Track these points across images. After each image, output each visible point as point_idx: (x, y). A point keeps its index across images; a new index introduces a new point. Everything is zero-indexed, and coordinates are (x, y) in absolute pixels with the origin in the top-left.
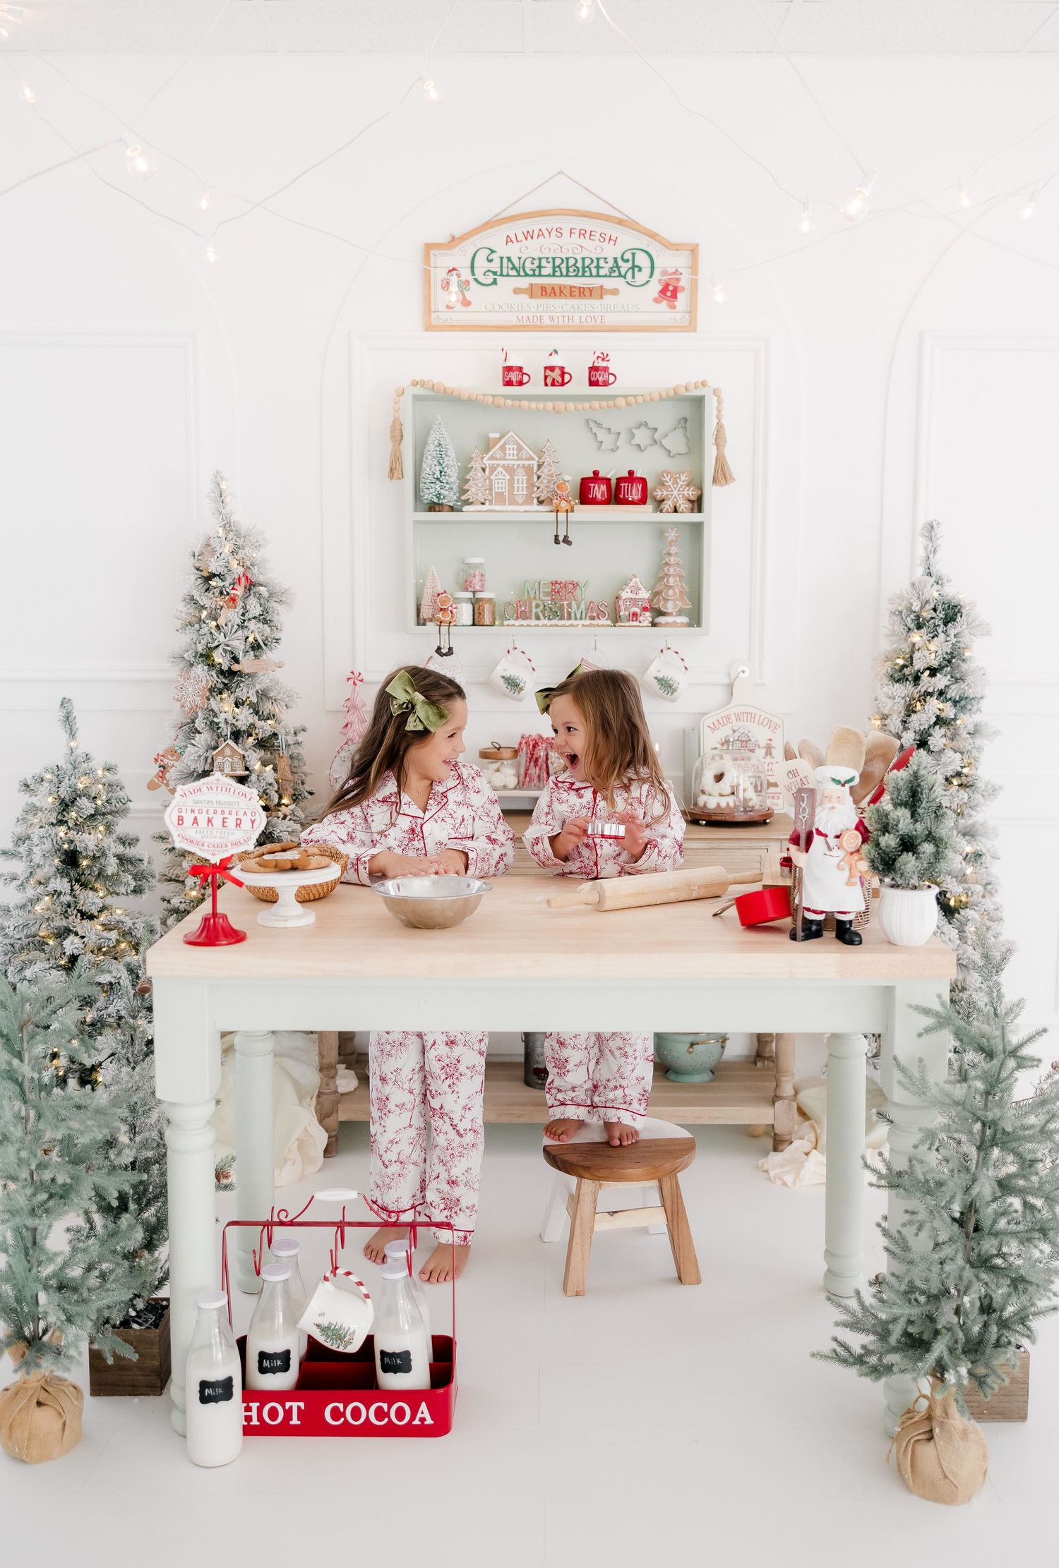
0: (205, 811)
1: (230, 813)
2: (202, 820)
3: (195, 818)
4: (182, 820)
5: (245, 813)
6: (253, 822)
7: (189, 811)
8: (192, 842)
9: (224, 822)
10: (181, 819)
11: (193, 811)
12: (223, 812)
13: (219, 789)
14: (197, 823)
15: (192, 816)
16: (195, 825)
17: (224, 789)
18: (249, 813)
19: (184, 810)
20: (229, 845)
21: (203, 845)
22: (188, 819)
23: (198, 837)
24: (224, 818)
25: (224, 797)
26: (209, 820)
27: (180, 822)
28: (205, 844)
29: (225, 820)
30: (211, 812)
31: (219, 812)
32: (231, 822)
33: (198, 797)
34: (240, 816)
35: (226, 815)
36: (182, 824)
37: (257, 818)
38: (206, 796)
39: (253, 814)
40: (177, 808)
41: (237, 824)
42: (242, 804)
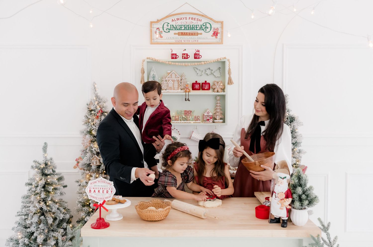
0: (97, 188)
1: (105, 189)
2: (97, 191)
3: (95, 190)
4: (91, 191)
5: (109, 189)
6: (112, 192)
7: (93, 188)
8: (93, 197)
9: (103, 192)
10: (90, 191)
11: (94, 188)
12: (103, 189)
13: (102, 182)
14: (95, 192)
15: (94, 190)
16: (94, 192)
17: (103, 182)
18: (110, 189)
19: (91, 188)
20: (105, 198)
21: (97, 198)
22: (92, 191)
23: (95, 196)
24: (103, 190)
25: (103, 184)
26: (99, 191)
27: (90, 192)
28: (98, 198)
29: (103, 191)
30: (99, 189)
31: (102, 189)
32: (105, 191)
33: (95, 184)
34: (108, 190)
35: (104, 189)
36: (91, 192)
37: (113, 190)
38: (98, 184)
39: (112, 189)
40: (89, 187)
41: (107, 192)
42: (108, 186)
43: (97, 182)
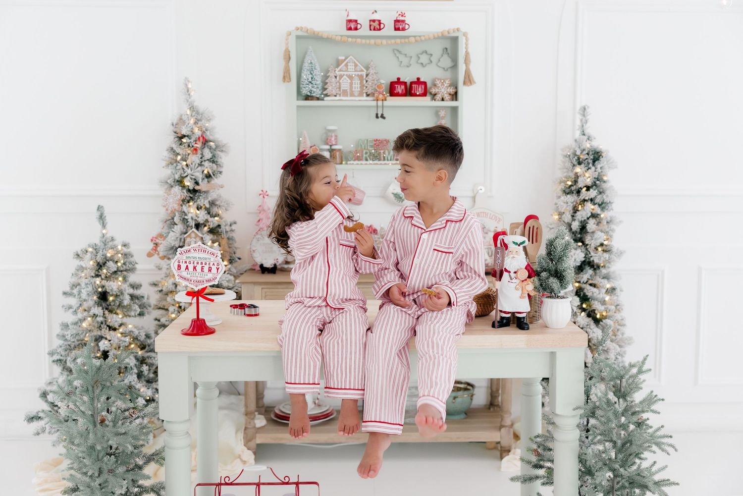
0: (192, 263)
1: (206, 264)
2: (191, 267)
3: (187, 266)
4: (180, 267)
5: (214, 264)
6: (218, 269)
7: (184, 262)
8: (185, 279)
9: (202, 269)
11: (186, 262)
12: (202, 263)
13: (200, 251)
14: (188, 269)
15: (185, 265)
17: (202, 251)
18: (216, 264)
19: (181, 262)
20: (205, 281)
21: (191, 281)
22: (183, 266)
23: (188, 276)
25: (203, 255)
26: (195, 268)
28: (192, 281)
29: (203, 267)
30: (195, 263)
31: (200, 263)
32: (206, 269)
33: (188, 254)
34: (211, 265)
35: (203, 265)
36: (180, 269)
37: (220, 266)
38: (193, 254)
39: (218, 265)
40: (177, 260)
41: (209, 270)
42: (212, 260)
43: (192, 250)
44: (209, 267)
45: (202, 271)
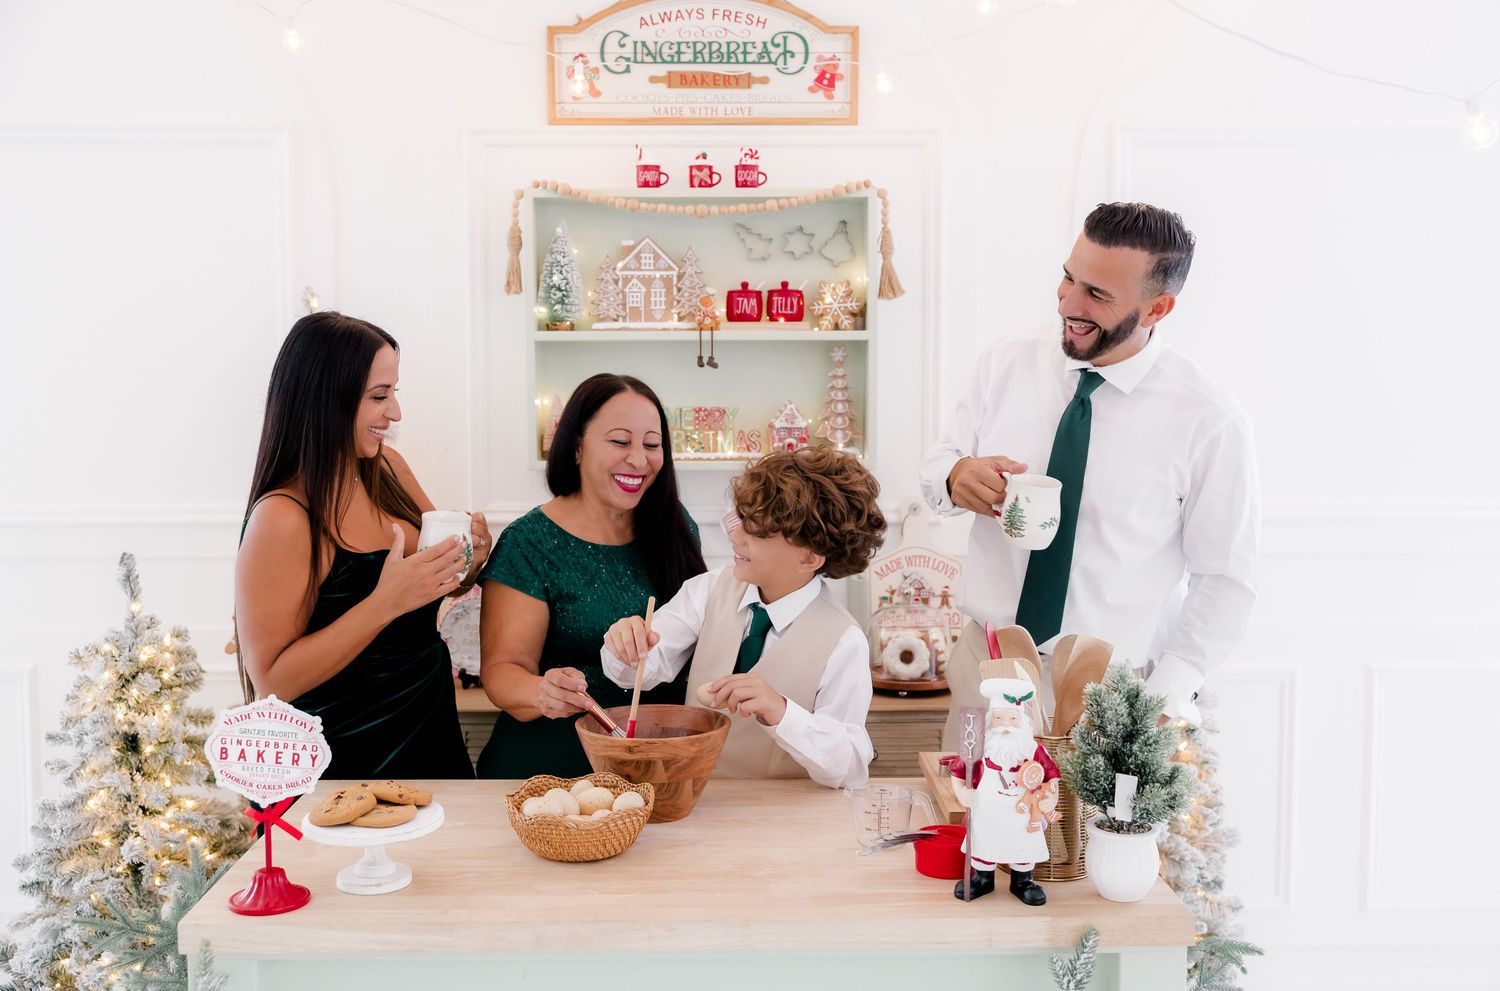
0: (254, 743)
1: (286, 746)
2: (251, 754)
3: (243, 751)
4: (226, 753)
5: (304, 748)
6: (314, 759)
7: (235, 742)
8: (237, 780)
9: (277, 758)
10: (224, 752)
11: (239, 742)
12: (276, 745)
13: (273, 715)
14: (244, 757)
15: (239, 748)
16: (242, 760)
17: (279, 716)
18: (309, 748)
19: (229, 741)
20: (284, 786)
21: (251, 785)
22: (234, 751)
23: (244, 775)
24: (277, 753)
25: (278, 726)
26: (260, 755)
27: (224, 756)
28: (255, 785)
29: (279, 755)
30: (262, 744)
31: (272, 745)
32: (287, 758)
33: (246, 725)
34: (299, 750)
35: (281, 749)
36: (225, 758)
37: (319, 753)
38: (256, 724)
39: (315, 748)
40: (220, 738)
41: (294, 761)
42: (301, 736)
43: (254, 716)
44: (294, 754)
45: (277, 763)
